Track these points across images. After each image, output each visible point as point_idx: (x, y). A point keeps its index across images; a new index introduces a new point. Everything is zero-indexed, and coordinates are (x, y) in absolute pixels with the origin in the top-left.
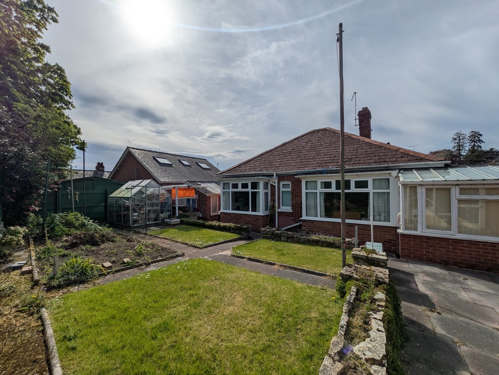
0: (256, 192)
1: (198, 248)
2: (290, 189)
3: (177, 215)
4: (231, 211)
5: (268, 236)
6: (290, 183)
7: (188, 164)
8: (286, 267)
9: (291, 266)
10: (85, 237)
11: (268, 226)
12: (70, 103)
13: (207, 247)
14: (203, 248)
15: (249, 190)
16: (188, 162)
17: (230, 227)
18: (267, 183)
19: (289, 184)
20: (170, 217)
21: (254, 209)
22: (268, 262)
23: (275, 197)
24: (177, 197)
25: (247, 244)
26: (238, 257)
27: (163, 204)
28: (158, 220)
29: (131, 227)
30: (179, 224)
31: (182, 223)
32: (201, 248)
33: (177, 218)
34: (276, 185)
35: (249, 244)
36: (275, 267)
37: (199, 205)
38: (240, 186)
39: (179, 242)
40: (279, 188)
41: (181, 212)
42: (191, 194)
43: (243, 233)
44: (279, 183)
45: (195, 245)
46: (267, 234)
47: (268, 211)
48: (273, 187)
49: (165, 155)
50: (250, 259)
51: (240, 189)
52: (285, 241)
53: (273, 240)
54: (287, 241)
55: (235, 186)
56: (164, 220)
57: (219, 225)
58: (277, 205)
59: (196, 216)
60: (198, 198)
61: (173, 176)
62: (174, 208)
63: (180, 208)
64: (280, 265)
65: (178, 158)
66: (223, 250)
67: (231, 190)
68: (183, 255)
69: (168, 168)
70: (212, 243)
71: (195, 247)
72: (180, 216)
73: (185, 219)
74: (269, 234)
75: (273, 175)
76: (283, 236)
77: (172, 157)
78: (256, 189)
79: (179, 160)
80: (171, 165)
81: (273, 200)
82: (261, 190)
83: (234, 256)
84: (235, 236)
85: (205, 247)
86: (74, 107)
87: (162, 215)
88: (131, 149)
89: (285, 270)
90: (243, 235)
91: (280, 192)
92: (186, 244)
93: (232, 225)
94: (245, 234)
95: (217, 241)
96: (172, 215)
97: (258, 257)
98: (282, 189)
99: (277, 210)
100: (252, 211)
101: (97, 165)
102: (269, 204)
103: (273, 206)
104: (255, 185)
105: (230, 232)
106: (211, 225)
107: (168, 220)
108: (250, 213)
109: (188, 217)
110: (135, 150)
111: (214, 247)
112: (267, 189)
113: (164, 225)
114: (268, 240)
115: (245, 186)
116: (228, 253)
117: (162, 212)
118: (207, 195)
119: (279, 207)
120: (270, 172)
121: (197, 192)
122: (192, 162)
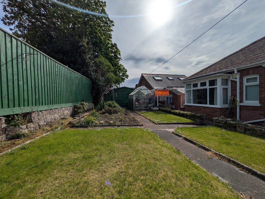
0: (214, 88)
1: (155, 123)
2: (257, 83)
3: (158, 105)
4: (192, 104)
5: (220, 124)
6: (258, 76)
7: (172, 79)
8: (223, 158)
9: (231, 159)
10: (108, 110)
11: (222, 116)
12: (120, 58)
13: (161, 124)
14: (158, 124)
15: (208, 87)
16: (172, 78)
17: (187, 114)
18: (227, 80)
19: (256, 78)
20: (154, 106)
21: (212, 102)
22: (202, 146)
23: (236, 92)
24: (157, 95)
25: (195, 127)
26: (176, 135)
27: (150, 99)
28: (147, 108)
29: (134, 109)
30: (157, 111)
31: (159, 110)
32: (156, 124)
33: (158, 107)
34: (238, 80)
35: (196, 128)
36: (209, 153)
37: (173, 101)
38: (199, 85)
39: (147, 118)
40: (241, 83)
41: (160, 104)
42: (167, 94)
43: (197, 119)
44: (241, 78)
45: (154, 122)
46: (219, 123)
47: (228, 105)
48: (234, 83)
49: (159, 75)
50: (185, 139)
51: (199, 87)
52: (240, 132)
53: (225, 128)
54: (245, 133)
55: (195, 85)
56: (150, 108)
57: (179, 112)
58: (238, 99)
59: (169, 107)
60: (172, 96)
61: (161, 85)
62: (156, 102)
63: (159, 102)
64: (216, 154)
65: (167, 76)
66: (170, 128)
67: (192, 88)
68: (142, 125)
69: (160, 82)
70: (166, 122)
71: (154, 123)
72: (159, 106)
73: (161, 108)
74: (222, 123)
75: (233, 72)
76: (239, 127)
77: (163, 76)
78: (214, 85)
79: (167, 77)
80: (161, 80)
81: (234, 95)
82: (219, 87)
83: (174, 133)
84: (189, 121)
85: (159, 124)
86: (122, 60)
87: (150, 105)
88: (143, 74)
89: (221, 161)
90: (197, 121)
91: (243, 87)
92: (150, 120)
93: (189, 113)
94: (198, 121)
95: (171, 122)
96: (155, 106)
97: (194, 139)
98: (245, 84)
99: (238, 104)
100: (210, 104)
101: (136, 85)
102: (229, 98)
103: (234, 101)
104: (213, 83)
105: (187, 118)
106: (174, 112)
107: (152, 108)
108: (208, 105)
109: (164, 107)
110: (145, 75)
111: (166, 125)
112: (227, 84)
113: (150, 110)
114: (219, 128)
115: (203, 84)
116: (172, 130)
117: (149, 103)
118: (178, 94)
119: (241, 101)
120: (230, 69)
121: (171, 92)
122: (175, 77)
